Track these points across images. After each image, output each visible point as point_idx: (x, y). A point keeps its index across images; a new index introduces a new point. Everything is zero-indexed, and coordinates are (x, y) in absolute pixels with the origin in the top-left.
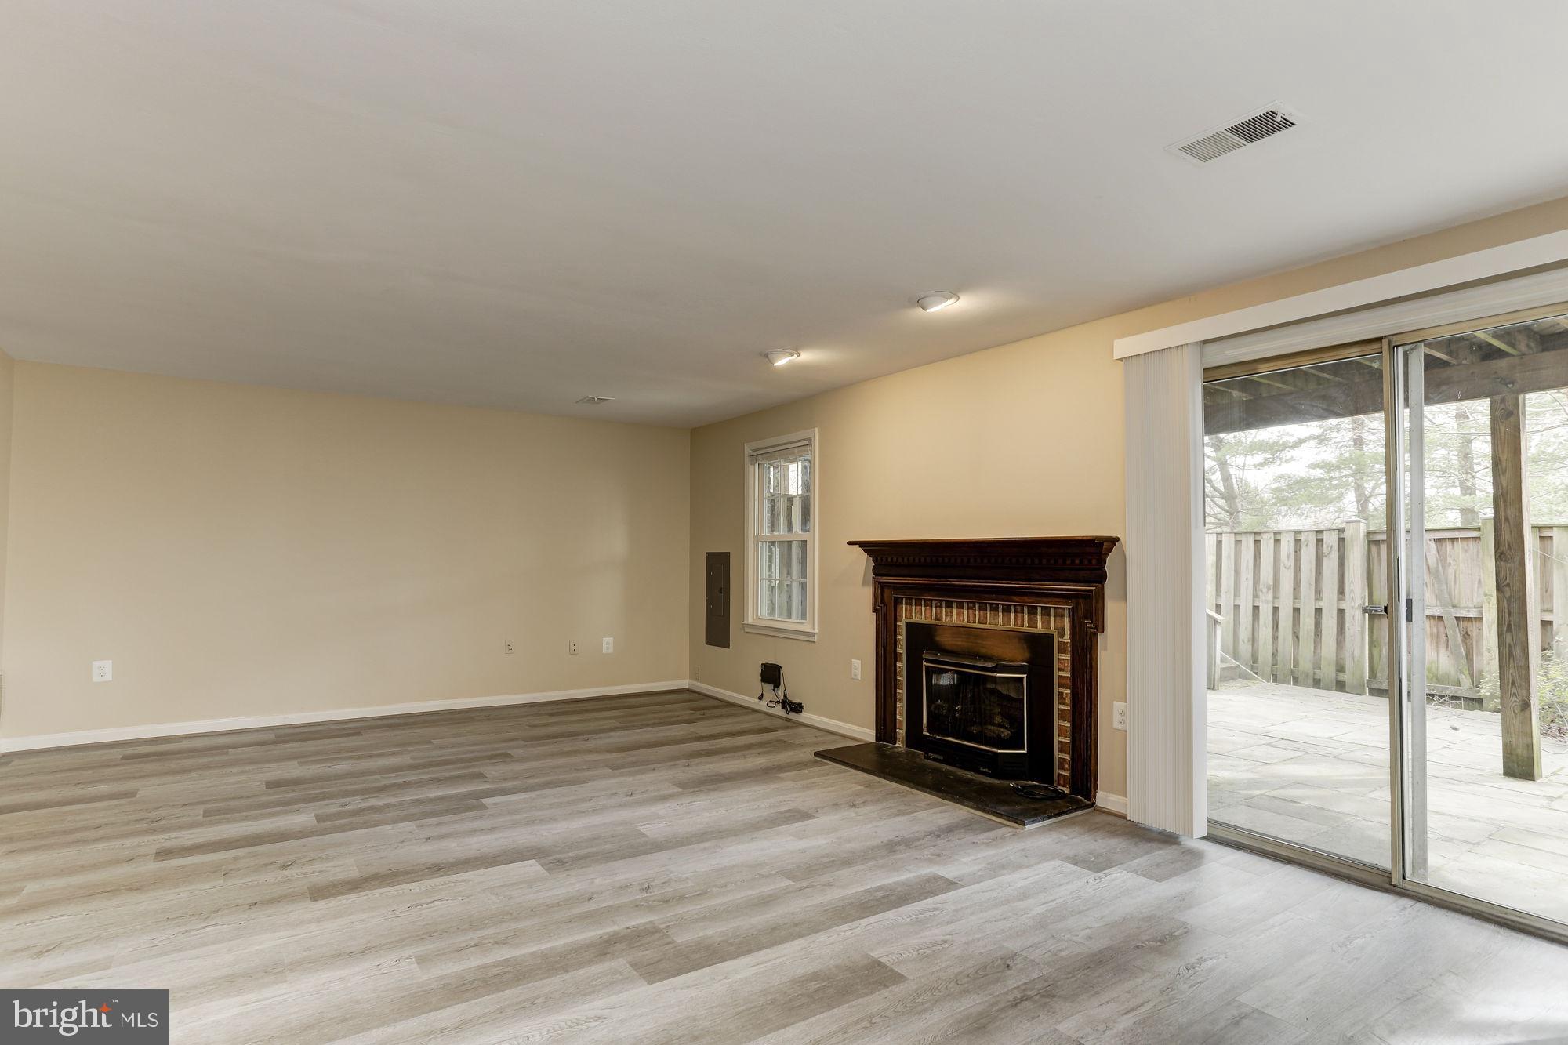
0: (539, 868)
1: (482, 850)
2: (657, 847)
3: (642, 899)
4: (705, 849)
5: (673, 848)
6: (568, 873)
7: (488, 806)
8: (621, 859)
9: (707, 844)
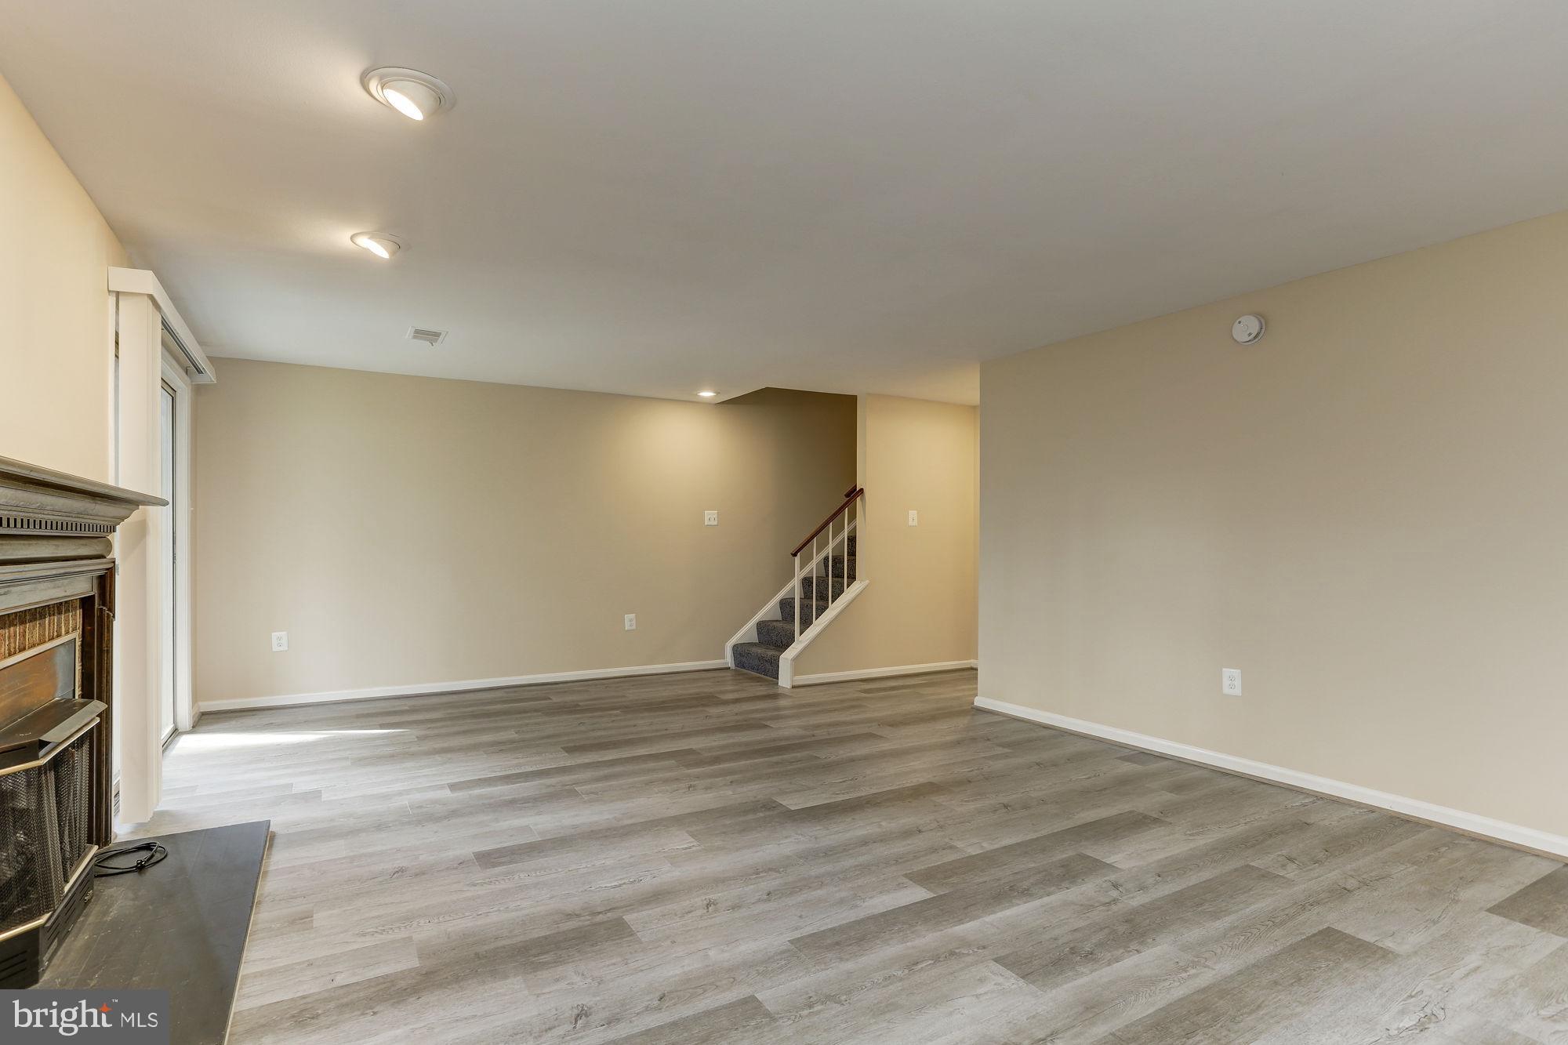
0: (784, 803)
1: (850, 819)
2: (678, 821)
3: (695, 781)
4: (631, 817)
5: (662, 819)
6: (756, 799)
7: (905, 880)
8: (713, 809)
9: (629, 822)
